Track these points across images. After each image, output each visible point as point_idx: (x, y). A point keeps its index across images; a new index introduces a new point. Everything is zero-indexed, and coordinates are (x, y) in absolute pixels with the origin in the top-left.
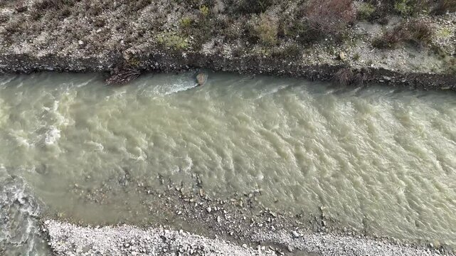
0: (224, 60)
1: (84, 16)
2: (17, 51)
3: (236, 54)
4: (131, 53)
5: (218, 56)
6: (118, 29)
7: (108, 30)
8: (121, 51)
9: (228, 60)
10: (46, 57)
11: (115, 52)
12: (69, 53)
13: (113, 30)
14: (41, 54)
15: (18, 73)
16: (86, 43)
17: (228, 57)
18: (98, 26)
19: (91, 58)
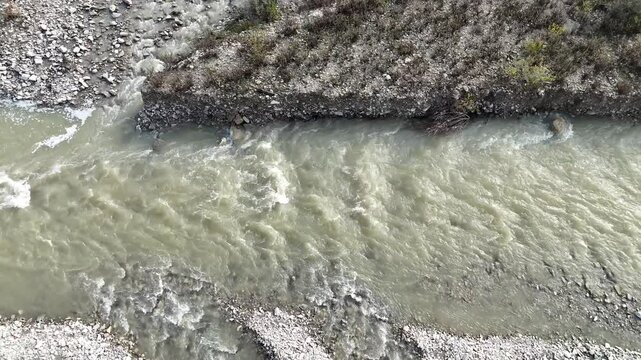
0: (605, 99)
1: (379, 41)
2: (301, 88)
3: (621, 90)
4: (463, 91)
5: (593, 94)
6: (433, 57)
7: (421, 60)
8: (448, 87)
9: (610, 99)
10: (343, 98)
11: (440, 89)
12: (375, 92)
13: (427, 58)
14: (336, 92)
15: (292, 120)
16: (395, 77)
17: (610, 95)
18: (404, 54)
19: (408, 98)
